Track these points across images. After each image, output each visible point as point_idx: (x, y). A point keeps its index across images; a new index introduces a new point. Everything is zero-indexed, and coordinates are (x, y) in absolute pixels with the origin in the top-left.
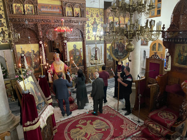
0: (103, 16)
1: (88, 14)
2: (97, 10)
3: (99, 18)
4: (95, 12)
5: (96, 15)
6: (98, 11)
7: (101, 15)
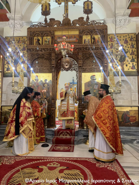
0: (136, 42)
1: (112, 41)
2: (126, 36)
3: (128, 44)
4: (122, 38)
5: (124, 41)
6: (128, 36)
7: (131, 41)
